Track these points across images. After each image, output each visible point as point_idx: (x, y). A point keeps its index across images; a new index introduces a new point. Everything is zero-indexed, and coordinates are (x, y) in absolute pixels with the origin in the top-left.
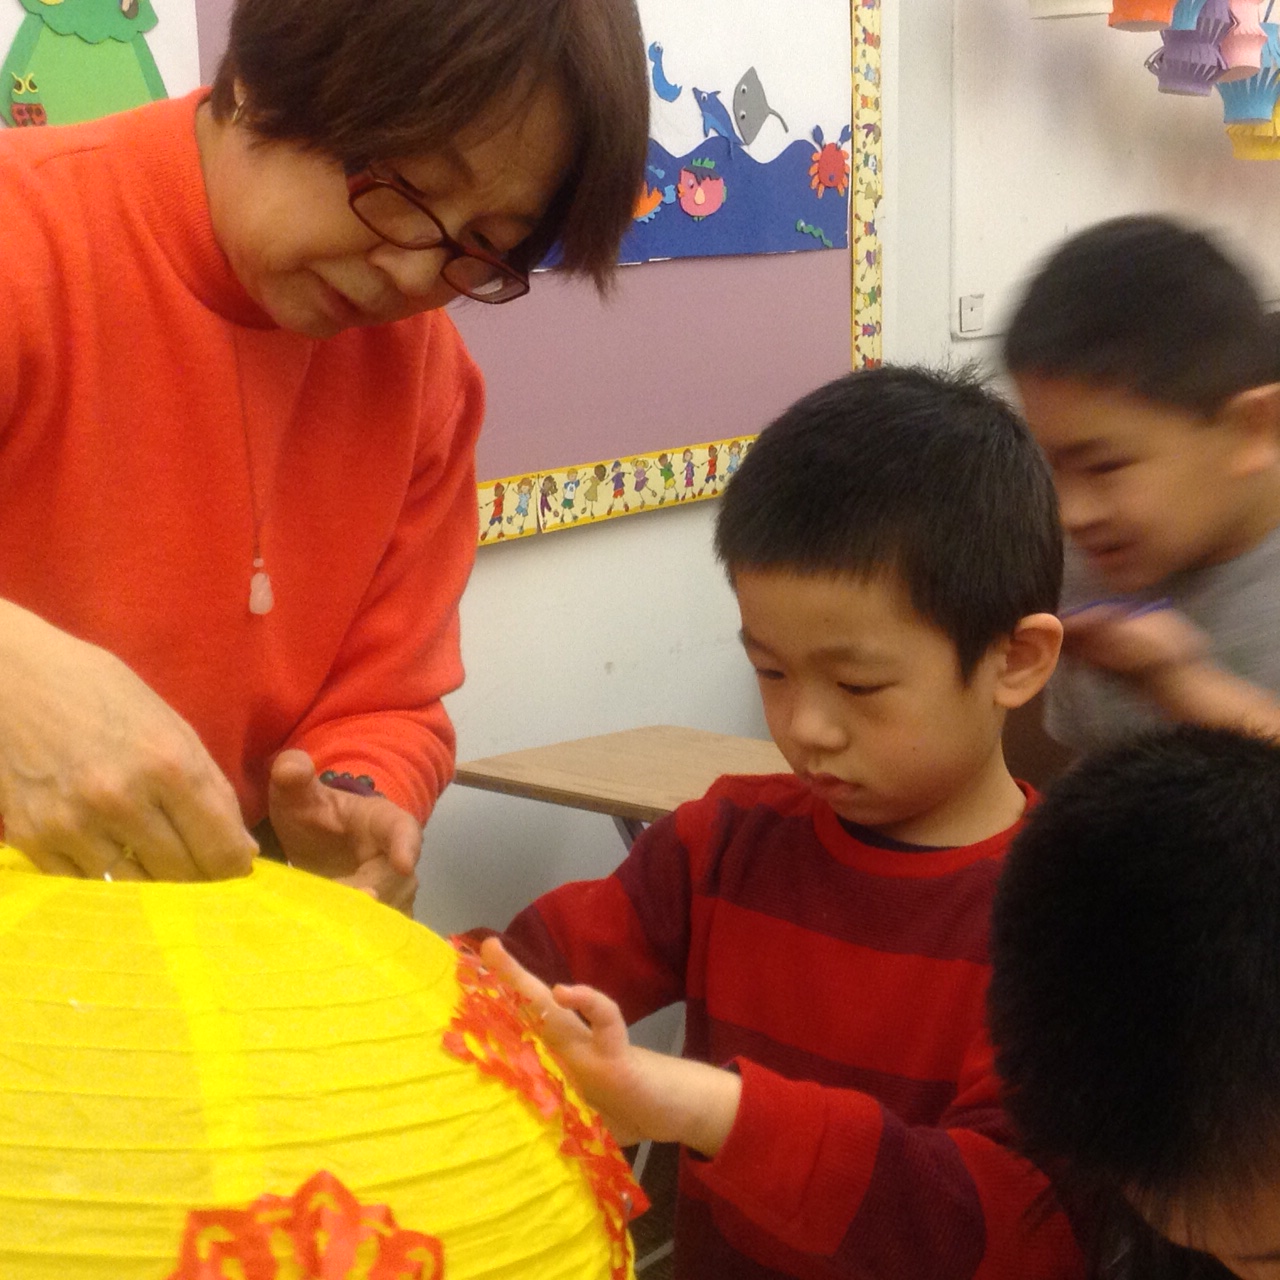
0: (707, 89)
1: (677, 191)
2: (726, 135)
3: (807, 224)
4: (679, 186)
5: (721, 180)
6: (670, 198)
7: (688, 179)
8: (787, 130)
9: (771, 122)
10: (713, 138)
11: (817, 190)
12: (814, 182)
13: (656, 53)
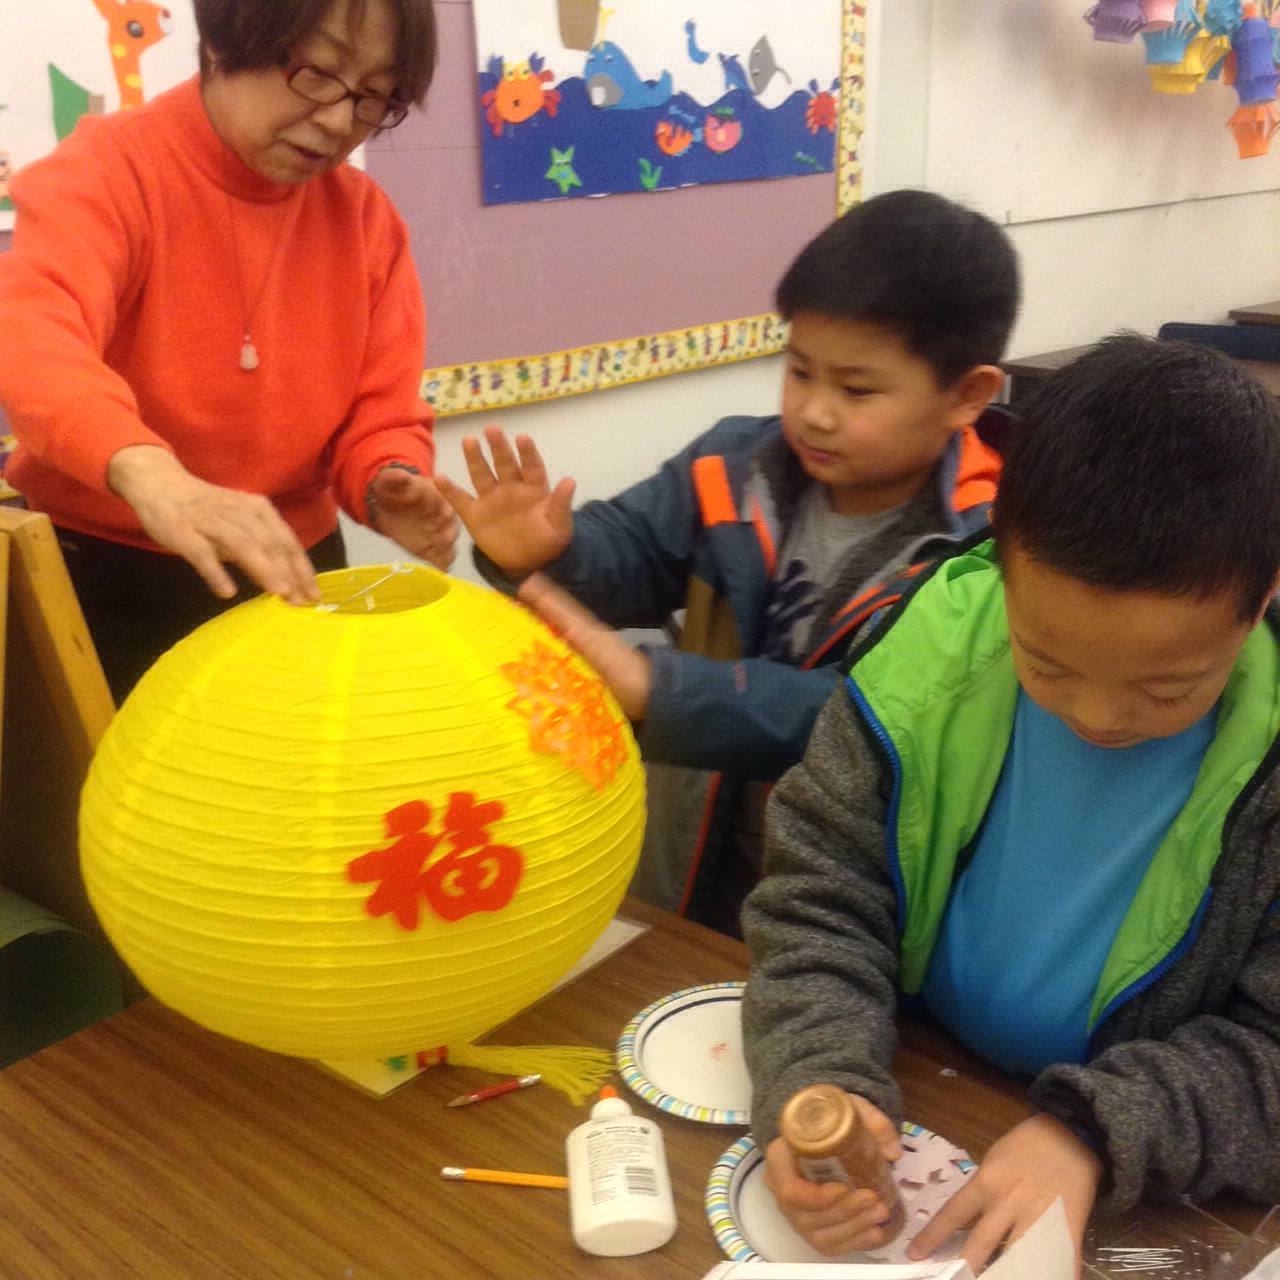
0: (728, 54)
1: (704, 132)
2: (741, 87)
3: (803, 154)
4: (706, 128)
5: (738, 123)
6: (698, 135)
7: (712, 123)
8: (789, 81)
9: (777, 77)
10: (733, 92)
11: (813, 126)
12: (810, 122)
13: (690, 28)
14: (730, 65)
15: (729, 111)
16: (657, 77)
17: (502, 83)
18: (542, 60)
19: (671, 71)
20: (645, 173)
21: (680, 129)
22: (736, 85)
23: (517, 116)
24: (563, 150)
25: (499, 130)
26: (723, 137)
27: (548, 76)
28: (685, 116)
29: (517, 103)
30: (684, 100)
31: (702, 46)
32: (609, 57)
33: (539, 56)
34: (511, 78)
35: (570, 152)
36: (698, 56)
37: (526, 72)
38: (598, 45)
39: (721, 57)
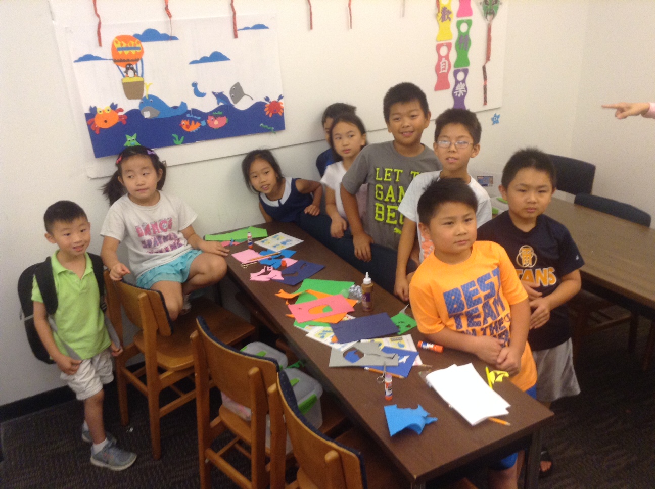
0: (218, 91)
1: (206, 122)
2: (226, 103)
3: (264, 124)
4: (208, 120)
5: (225, 117)
6: (203, 123)
7: (211, 118)
8: (252, 99)
9: (245, 98)
10: (222, 106)
11: (269, 114)
12: (267, 113)
13: (195, 85)
14: (220, 96)
15: (220, 113)
16: (178, 104)
17: (96, 116)
18: (116, 105)
19: (185, 101)
20: (176, 140)
21: (193, 122)
22: (223, 102)
23: (106, 126)
24: (131, 135)
25: (97, 132)
26: (216, 123)
27: (121, 110)
28: (195, 117)
29: (106, 121)
30: (195, 112)
31: (201, 90)
32: (151, 100)
33: (115, 104)
34: (100, 113)
35: (135, 135)
36: (199, 94)
37: (108, 110)
38: (145, 97)
39: (214, 93)
